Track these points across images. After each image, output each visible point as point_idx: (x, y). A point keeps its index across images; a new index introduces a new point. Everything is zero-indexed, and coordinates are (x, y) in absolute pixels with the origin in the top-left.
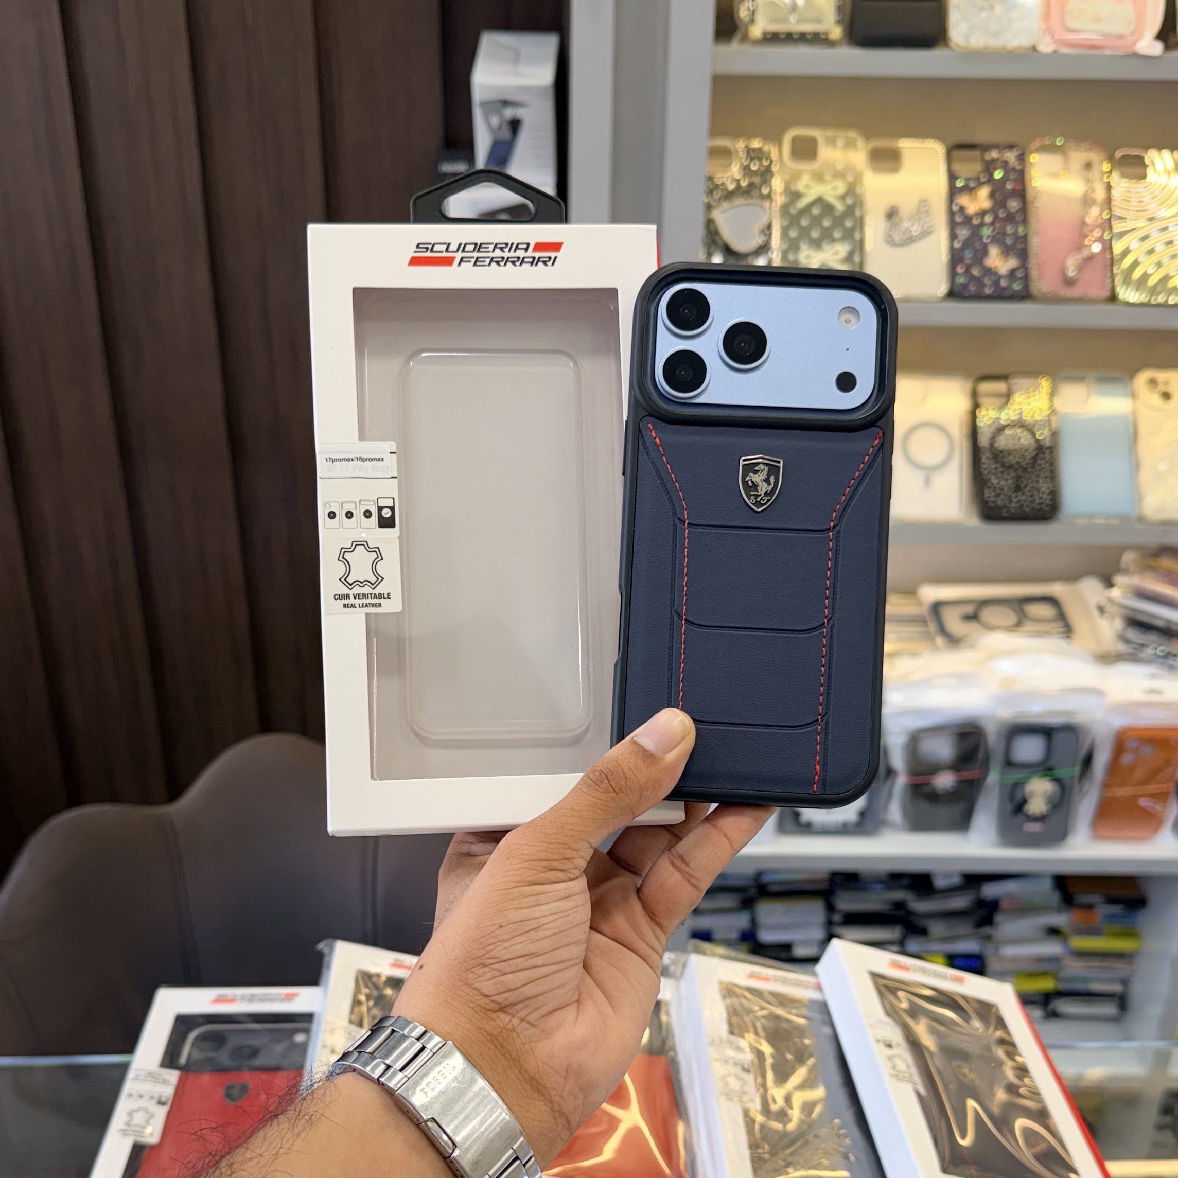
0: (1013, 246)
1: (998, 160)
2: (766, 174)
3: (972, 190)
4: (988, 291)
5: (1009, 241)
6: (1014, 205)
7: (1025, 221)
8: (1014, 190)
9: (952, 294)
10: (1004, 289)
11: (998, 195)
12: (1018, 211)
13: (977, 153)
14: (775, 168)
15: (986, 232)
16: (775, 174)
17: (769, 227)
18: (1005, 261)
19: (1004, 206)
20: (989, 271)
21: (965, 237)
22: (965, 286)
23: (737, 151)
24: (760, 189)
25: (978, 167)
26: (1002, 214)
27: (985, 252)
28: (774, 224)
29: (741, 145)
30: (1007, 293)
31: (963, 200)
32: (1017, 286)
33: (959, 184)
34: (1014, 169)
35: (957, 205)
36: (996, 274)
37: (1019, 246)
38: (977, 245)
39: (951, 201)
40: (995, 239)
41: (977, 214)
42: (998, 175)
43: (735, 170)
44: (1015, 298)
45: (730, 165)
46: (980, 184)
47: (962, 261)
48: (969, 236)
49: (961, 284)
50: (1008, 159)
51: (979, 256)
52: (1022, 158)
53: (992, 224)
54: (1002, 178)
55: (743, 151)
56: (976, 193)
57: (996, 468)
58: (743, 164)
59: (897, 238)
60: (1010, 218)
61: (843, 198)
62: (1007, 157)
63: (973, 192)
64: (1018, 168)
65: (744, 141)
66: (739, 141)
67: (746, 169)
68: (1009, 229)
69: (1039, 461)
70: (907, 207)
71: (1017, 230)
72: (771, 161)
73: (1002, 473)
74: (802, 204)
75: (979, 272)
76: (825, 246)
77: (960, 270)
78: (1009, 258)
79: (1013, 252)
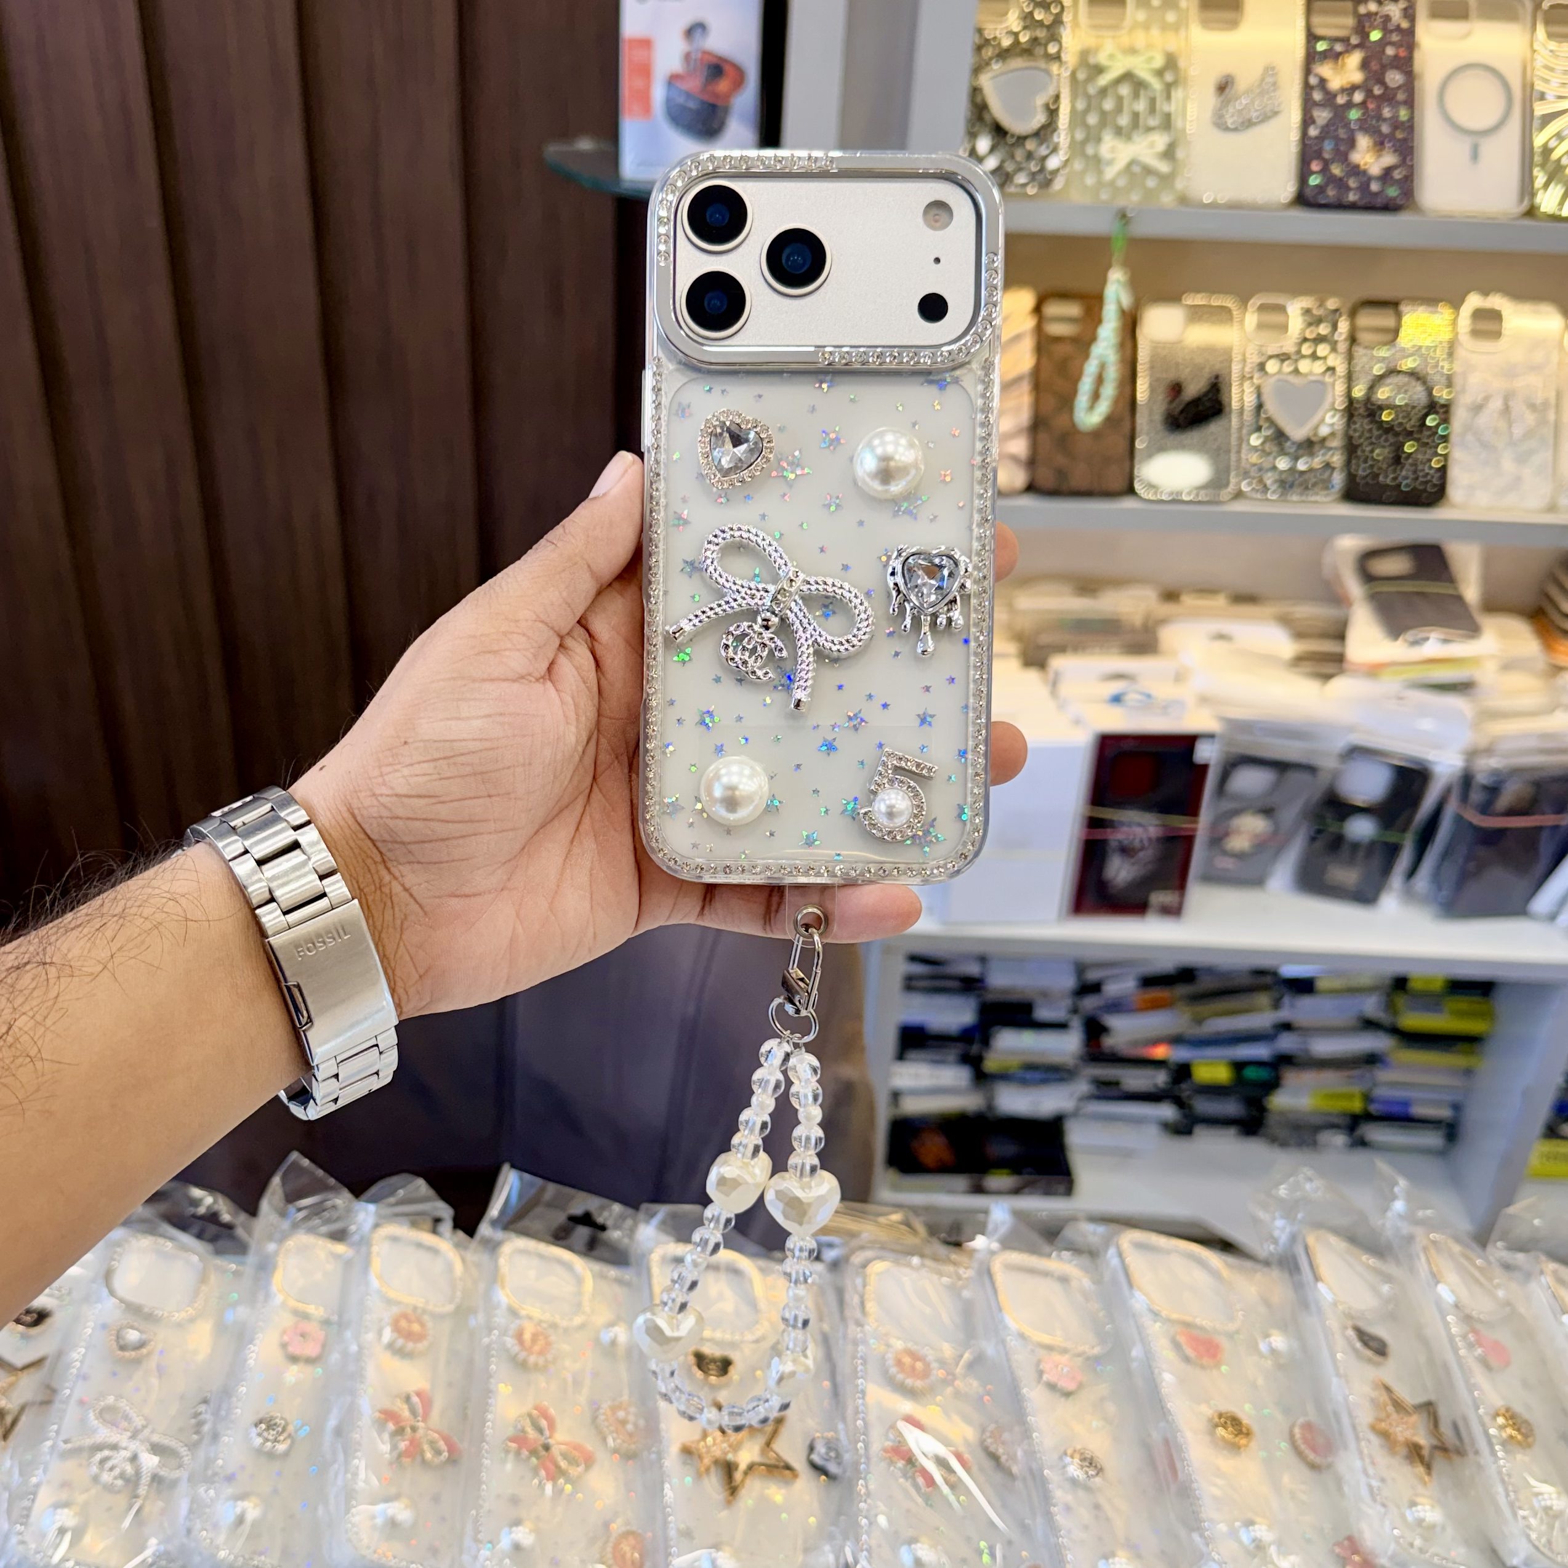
0: (1391, 137)
1: (1376, 14)
2: (1055, 27)
3: (1337, 56)
4: (1352, 197)
5: (1385, 129)
6: (1394, 78)
7: (1410, 103)
8: (1396, 57)
9: (1303, 200)
10: (1376, 194)
11: (1374, 66)
12: (1399, 88)
14: (1067, 18)
15: (1354, 115)
16: (1067, 27)
17: (1057, 98)
18: (1379, 156)
19: (1380, 79)
20: (1356, 171)
21: (1325, 122)
22: (1321, 189)
24: (1046, 46)
25: (1350, 21)
26: (1377, 91)
27: (1352, 143)
28: (1062, 96)
30: (1379, 202)
31: (1325, 70)
32: (1392, 192)
33: (1321, 46)
34: (1398, 28)
35: (1316, 75)
36: (1365, 172)
37: (1399, 135)
38: (1342, 133)
39: (1308, 71)
40: (1365, 126)
41: (1343, 90)
42: (1375, 35)
43: (1013, 21)
44: (1389, 207)
45: (1006, 13)
46: (1350, 48)
47: (1318, 155)
48: (1330, 119)
49: (1316, 186)
50: (1392, 14)
51: (1342, 148)
52: (1409, 13)
53: (1363, 104)
54: (1381, 40)
56: (1343, 60)
58: (1024, 11)
59: (1230, 119)
60: (1388, 97)
61: (1159, 73)
62: (1389, 10)
63: (1340, 58)
64: (1405, 25)
67: (1028, 20)
70: (1246, 78)
71: (1398, 111)
72: (1063, 8)
74: (1103, 81)
75: (1342, 171)
76: (1136, 136)
78: (1384, 153)
79: (1390, 145)
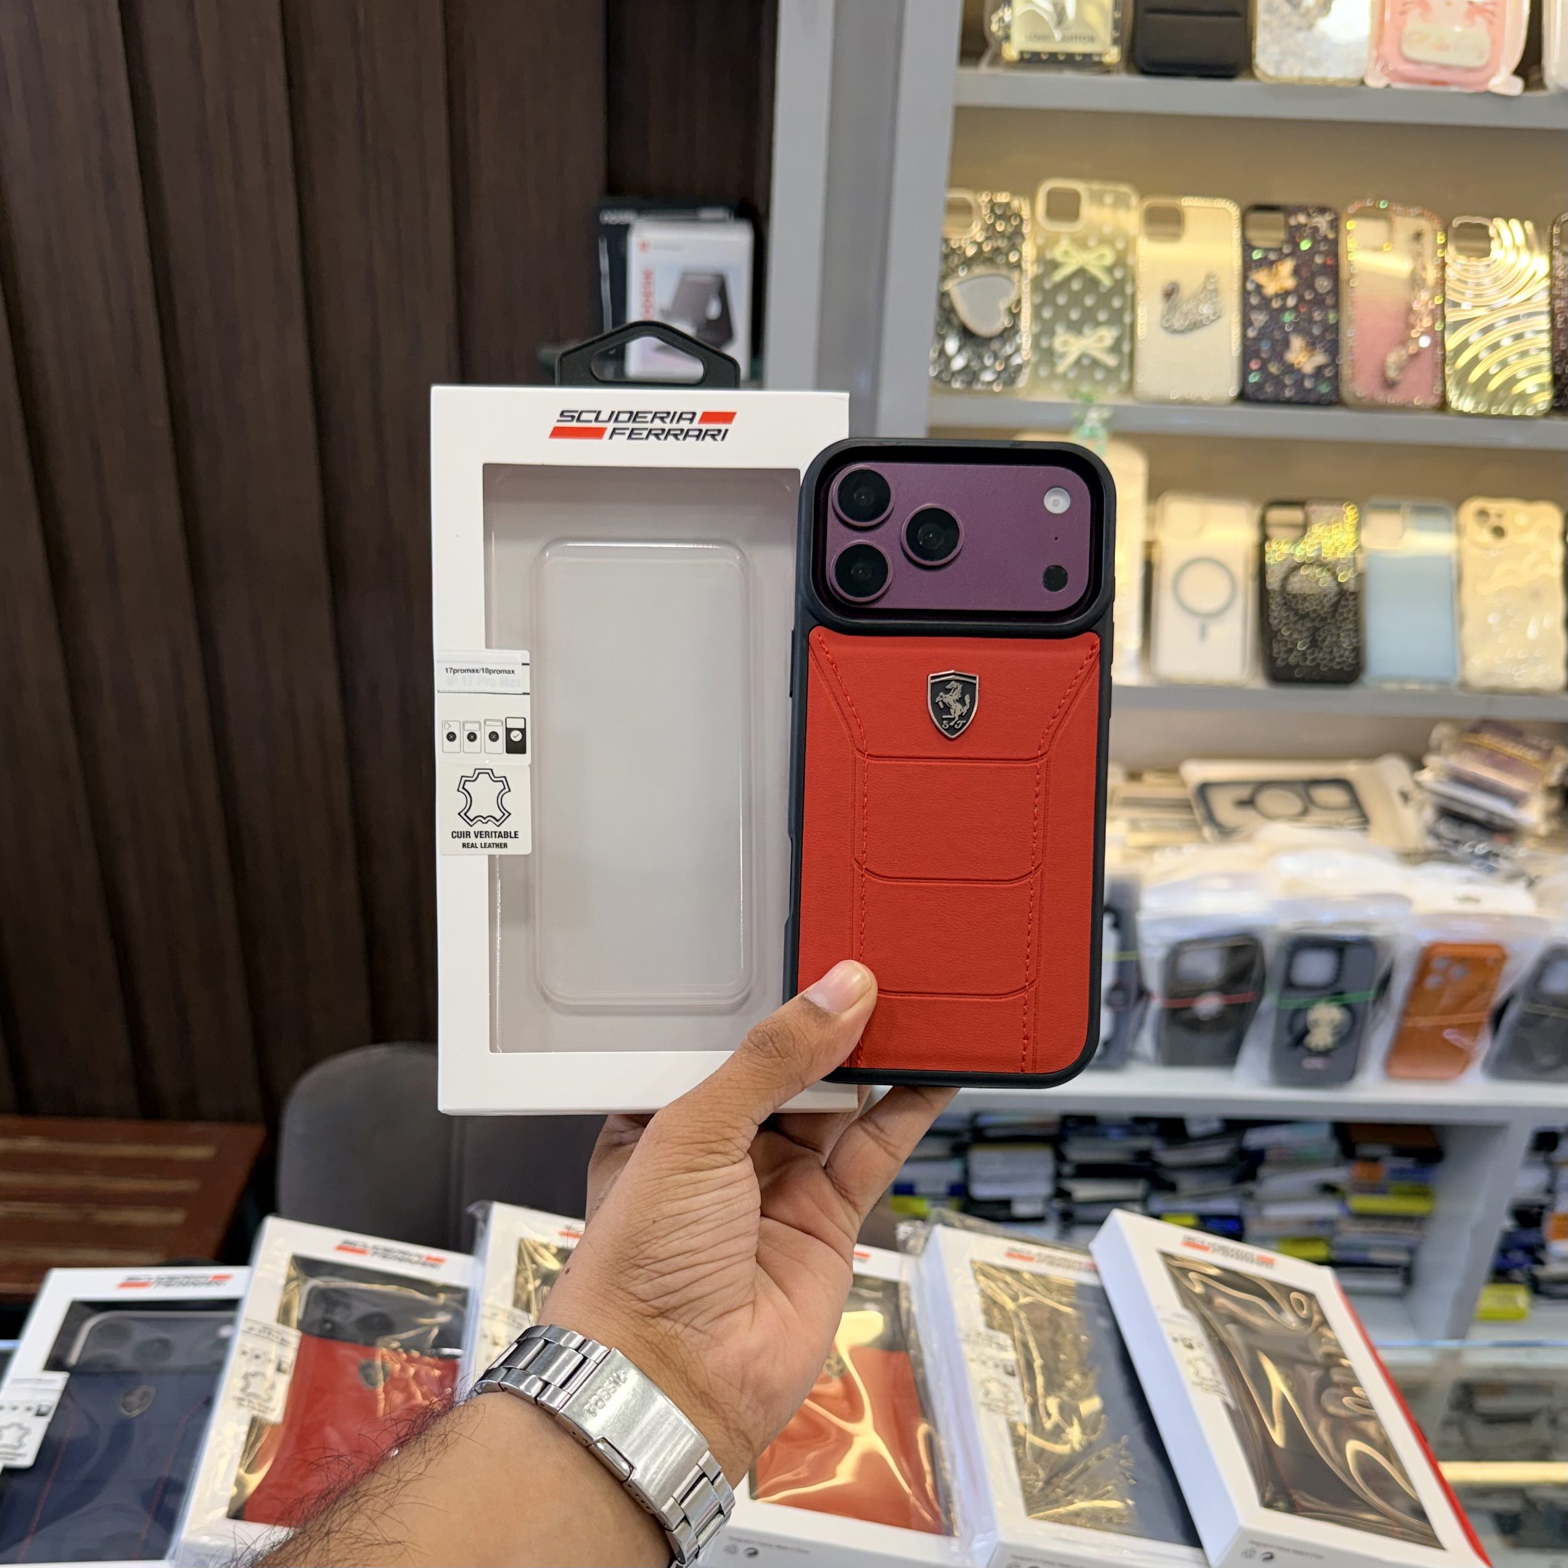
0: (1321, 338)
1: (1305, 225)
2: (1015, 237)
3: (1271, 263)
4: (1288, 393)
5: (1316, 331)
6: (1323, 284)
7: (1336, 306)
8: (1324, 265)
9: (1243, 397)
10: (1310, 391)
11: (1305, 273)
12: (1328, 293)
13: (1279, 217)
14: (1026, 229)
15: (1288, 317)
16: (1027, 237)
17: (1019, 302)
18: (1312, 356)
19: (1311, 287)
20: (1290, 369)
21: (1262, 324)
22: (1259, 386)
23: (980, 207)
24: (1007, 255)
25: (1281, 235)
26: (1308, 296)
27: (1286, 344)
28: (1023, 301)
29: (984, 198)
30: (1312, 397)
31: (1261, 277)
32: (1324, 389)
33: (1257, 255)
34: (1325, 238)
35: (1253, 281)
36: (1299, 370)
37: (1329, 337)
38: (1278, 335)
39: (1245, 277)
40: (1298, 328)
41: (1277, 295)
42: (1305, 245)
43: (977, 232)
44: (1321, 403)
45: (971, 225)
46: (1282, 257)
47: (1256, 354)
48: (1266, 322)
49: (1255, 382)
50: (1319, 225)
51: (1278, 348)
52: (1335, 225)
53: (1296, 308)
54: (1310, 249)
55: (986, 206)
56: (1277, 268)
57: (1288, 617)
58: (986, 223)
59: (1178, 322)
60: (1319, 301)
61: (1110, 270)
62: (1317, 222)
63: (1274, 266)
64: (1331, 236)
65: (987, 195)
66: (981, 195)
67: (990, 229)
68: (1317, 316)
69: (1340, 610)
70: (1189, 285)
71: (1326, 315)
72: (1022, 220)
73: (1296, 622)
74: (1058, 276)
75: (1278, 369)
76: (1087, 330)
77: (1254, 365)
78: (1315, 353)
79: (1321, 345)
